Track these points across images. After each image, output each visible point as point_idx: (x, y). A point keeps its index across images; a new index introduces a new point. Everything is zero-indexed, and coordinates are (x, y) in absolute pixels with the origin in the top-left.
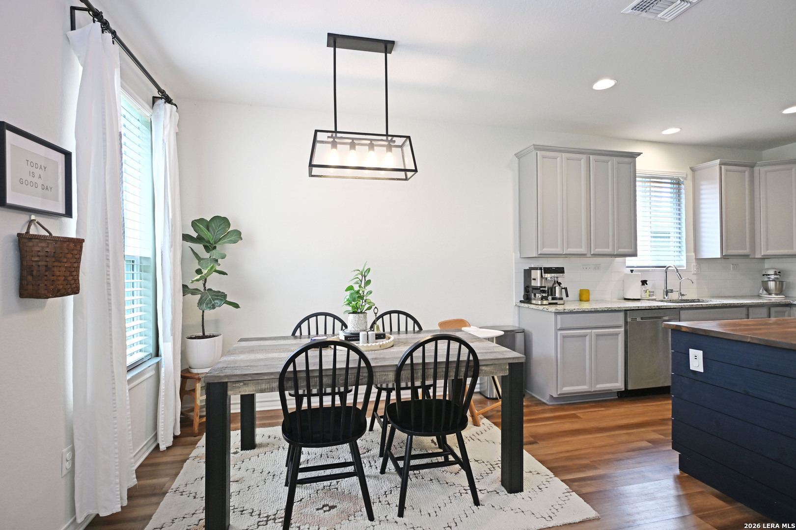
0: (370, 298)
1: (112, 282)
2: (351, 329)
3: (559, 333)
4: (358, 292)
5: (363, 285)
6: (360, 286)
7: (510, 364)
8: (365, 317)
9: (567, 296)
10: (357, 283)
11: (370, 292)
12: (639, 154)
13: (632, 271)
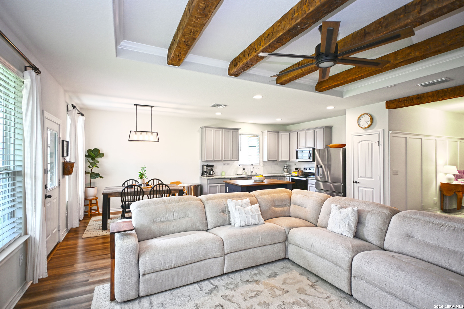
0: (145, 175)
1: (77, 171)
2: (140, 183)
3: (209, 185)
4: (142, 173)
5: (144, 172)
6: (143, 172)
7: (180, 191)
8: (144, 180)
9: (214, 174)
10: (142, 171)
11: (146, 173)
12: (240, 129)
13: (239, 166)
